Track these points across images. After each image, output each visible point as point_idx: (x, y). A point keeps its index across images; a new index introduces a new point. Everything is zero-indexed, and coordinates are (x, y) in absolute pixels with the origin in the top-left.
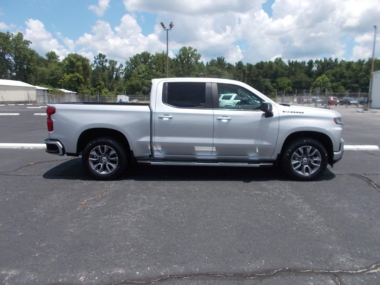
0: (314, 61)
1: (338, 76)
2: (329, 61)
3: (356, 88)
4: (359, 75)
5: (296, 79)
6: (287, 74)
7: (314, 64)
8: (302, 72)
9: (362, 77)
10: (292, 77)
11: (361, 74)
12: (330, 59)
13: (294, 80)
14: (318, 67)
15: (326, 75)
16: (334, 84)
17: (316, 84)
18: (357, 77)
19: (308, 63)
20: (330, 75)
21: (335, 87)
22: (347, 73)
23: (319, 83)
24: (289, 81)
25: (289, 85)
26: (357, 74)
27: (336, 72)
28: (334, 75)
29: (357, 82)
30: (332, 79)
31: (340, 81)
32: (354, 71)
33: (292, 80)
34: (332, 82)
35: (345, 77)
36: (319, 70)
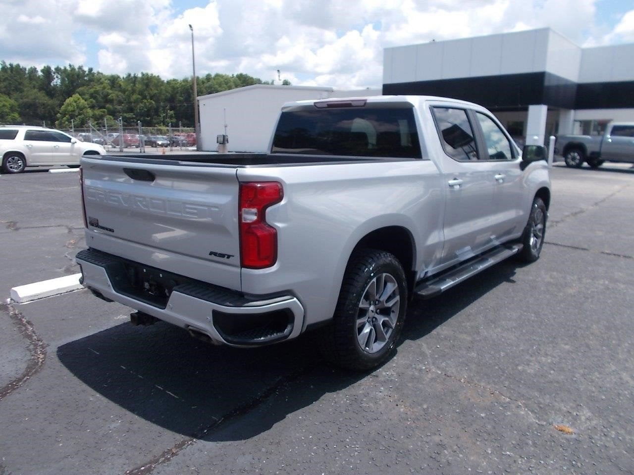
0: (53, 69)
1: (100, 99)
2: (79, 72)
3: (132, 120)
4: (132, 100)
5: (25, 100)
6: (4, 89)
7: (54, 73)
8: (34, 87)
9: (136, 102)
10: (16, 95)
11: (135, 97)
12: (80, 68)
13: (21, 101)
14: (63, 80)
15: (80, 95)
16: (98, 112)
17: (65, 111)
18: (131, 103)
19: (42, 71)
20: (87, 96)
21: (98, 117)
22: (113, 94)
23: (70, 108)
24: (12, 102)
25: (12, 109)
26: (129, 97)
27: (96, 92)
28: (92, 96)
29: (131, 110)
30: (92, 102)
31: (104, 107)
32: (124, 91)
33: (16, 100)
34: (92, 107)
35: (111, 101)
36: (66, 86)
